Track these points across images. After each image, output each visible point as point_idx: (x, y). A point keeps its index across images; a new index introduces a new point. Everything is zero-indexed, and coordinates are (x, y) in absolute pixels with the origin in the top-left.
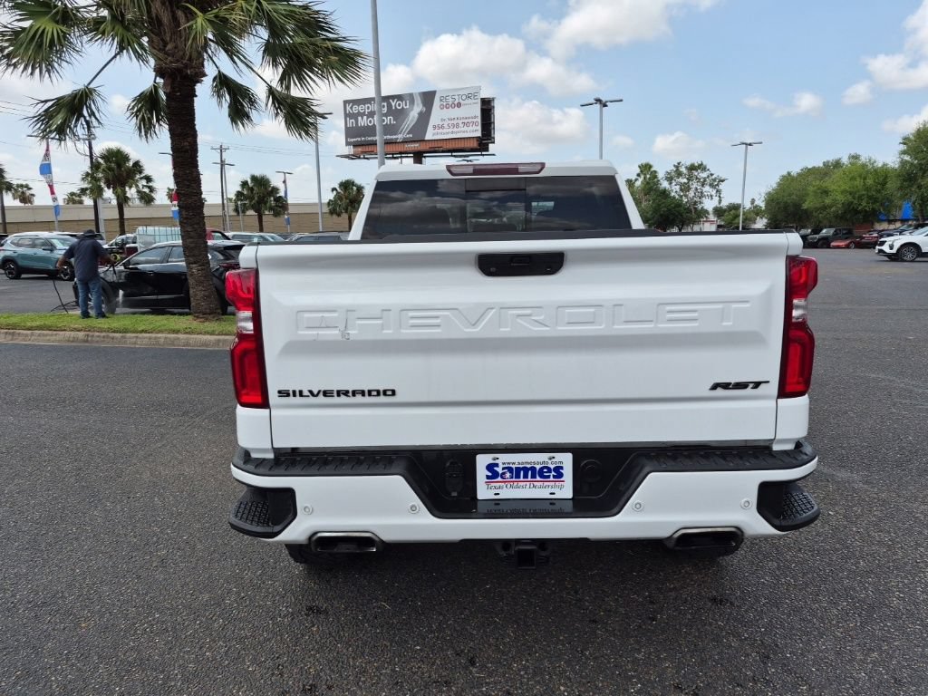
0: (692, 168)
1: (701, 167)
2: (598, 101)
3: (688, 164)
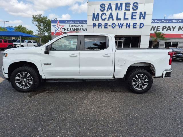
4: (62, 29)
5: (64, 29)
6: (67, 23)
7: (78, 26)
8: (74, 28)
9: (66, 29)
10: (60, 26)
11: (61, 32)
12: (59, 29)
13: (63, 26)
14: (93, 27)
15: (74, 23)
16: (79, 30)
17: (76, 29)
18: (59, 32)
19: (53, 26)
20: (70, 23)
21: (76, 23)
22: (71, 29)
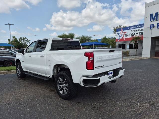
0: (24, 38)
1: (25, 38)
2: (9, 24)
3: (23, 37)
4: (124, 35)
5: (126, 35)
6: (130, 29)
7: (139, 30)
8: (135, 32)
9: (128, 35)
10: (123, 33)
11: (124, 38)
12: (122, 36)
13: (126, 32)
14: (151, 29)
15: (136, 28)
16: (141, 34)
17: (138, 33)
18: (122, 38)
19: (118, 34)
20: (132, 29)
21: (138, 28)
22: (133, 34)
